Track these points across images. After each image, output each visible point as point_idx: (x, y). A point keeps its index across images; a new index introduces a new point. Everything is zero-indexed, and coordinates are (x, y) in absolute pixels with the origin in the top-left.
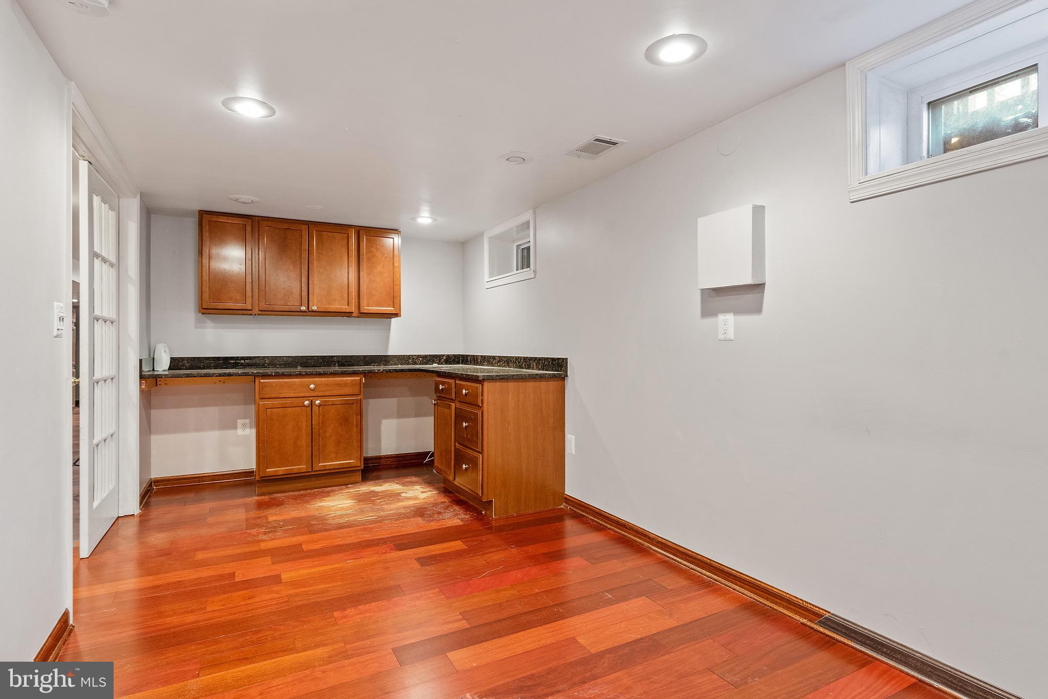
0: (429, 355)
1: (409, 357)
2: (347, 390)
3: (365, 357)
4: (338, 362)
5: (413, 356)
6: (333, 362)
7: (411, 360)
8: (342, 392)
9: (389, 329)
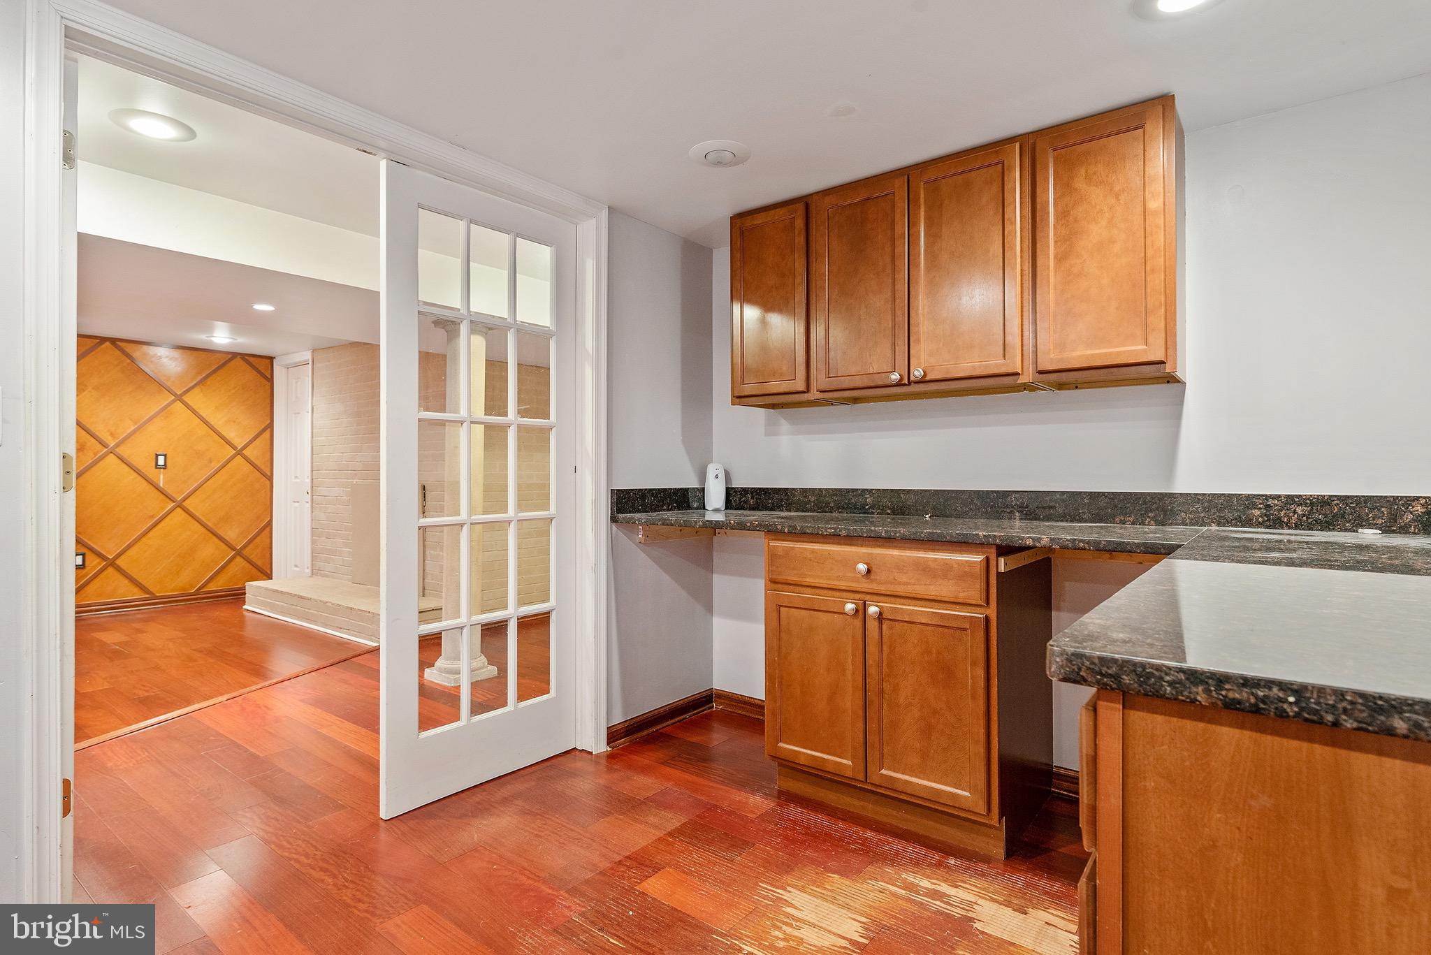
0: (1339, 497)
1: (1250, 501)
2: (944, 589)
3: (1094, 496)
4: (1021, 508)
5: (1267, 497)
6: (1007, 506)
7: (1257, 512)
8: (933, 591)
9: (1178, 416)
